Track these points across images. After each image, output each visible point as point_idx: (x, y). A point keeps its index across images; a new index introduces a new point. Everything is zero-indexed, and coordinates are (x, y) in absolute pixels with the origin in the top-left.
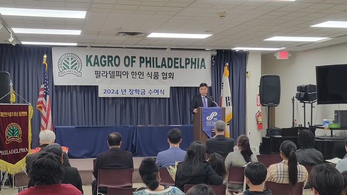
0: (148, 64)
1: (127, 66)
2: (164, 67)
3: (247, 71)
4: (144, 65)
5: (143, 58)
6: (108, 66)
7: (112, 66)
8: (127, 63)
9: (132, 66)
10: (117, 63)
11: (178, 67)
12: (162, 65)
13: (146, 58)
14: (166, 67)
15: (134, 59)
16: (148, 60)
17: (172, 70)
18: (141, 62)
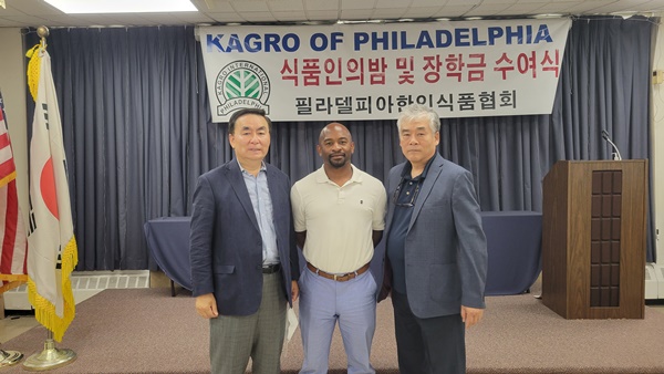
3: (654, 69)
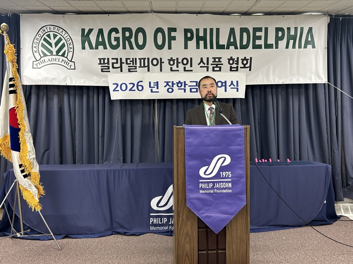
0: (202, 43)
1: (160, 47)
2: (232, 48)
4: (192, 44)
5: (190, 31)
6: (124, 48)
7: (132, 48)
8: (160, 42)
9: (170, 48)
10: (141, 42)
11: (259, 47)
12: (229, 44)
13: (198, 30)
14: (236, 48)
15: (173, 34)
16: (201, 34)
17: (249, 53)
18: (187, 39)
